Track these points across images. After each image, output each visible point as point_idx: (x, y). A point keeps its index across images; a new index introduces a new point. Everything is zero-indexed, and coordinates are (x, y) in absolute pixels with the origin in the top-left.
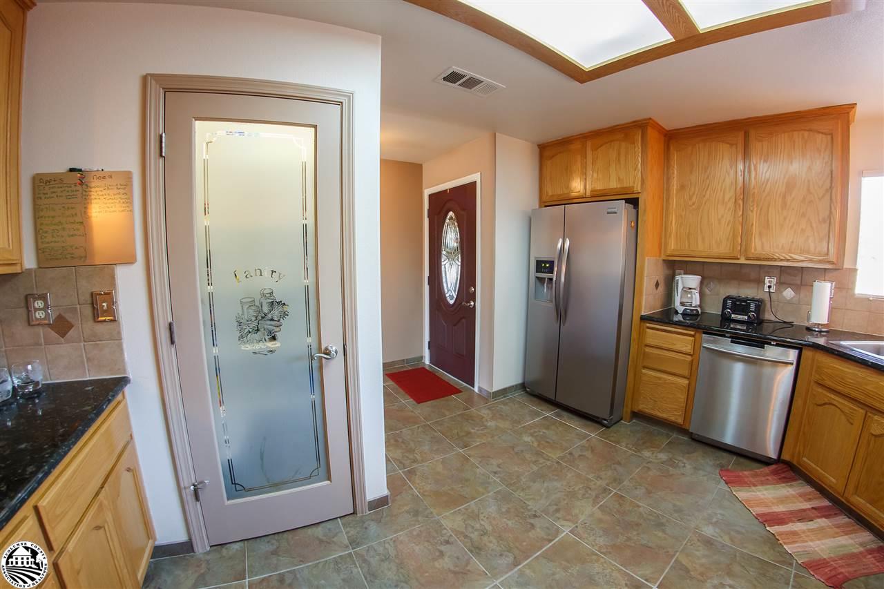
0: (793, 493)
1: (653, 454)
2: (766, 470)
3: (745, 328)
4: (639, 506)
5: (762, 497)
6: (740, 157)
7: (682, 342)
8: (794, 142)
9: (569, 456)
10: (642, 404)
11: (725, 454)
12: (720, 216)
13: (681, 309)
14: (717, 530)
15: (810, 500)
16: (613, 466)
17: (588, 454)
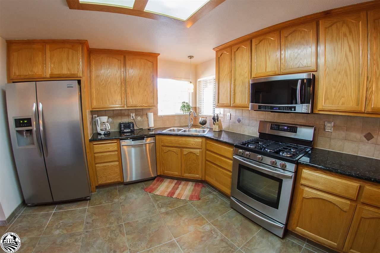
0: (167, 183)
1: (118, 199)
2: (155, 181)
3: (130, 134)
4: (137, 221)
5: (162, 190)
6: (122, 65)
7: (112, 146)
8: (141, 63)
9: (88, 225)
10: (100, 181)
11: (139, 184)
12: (115, 90)
13: (102, 133)
14: (165, 208)
15: (172, 183)
16: (110, 214)
17: (94, 217)
